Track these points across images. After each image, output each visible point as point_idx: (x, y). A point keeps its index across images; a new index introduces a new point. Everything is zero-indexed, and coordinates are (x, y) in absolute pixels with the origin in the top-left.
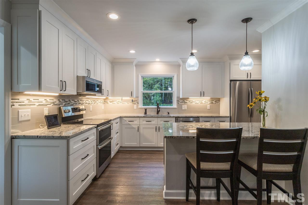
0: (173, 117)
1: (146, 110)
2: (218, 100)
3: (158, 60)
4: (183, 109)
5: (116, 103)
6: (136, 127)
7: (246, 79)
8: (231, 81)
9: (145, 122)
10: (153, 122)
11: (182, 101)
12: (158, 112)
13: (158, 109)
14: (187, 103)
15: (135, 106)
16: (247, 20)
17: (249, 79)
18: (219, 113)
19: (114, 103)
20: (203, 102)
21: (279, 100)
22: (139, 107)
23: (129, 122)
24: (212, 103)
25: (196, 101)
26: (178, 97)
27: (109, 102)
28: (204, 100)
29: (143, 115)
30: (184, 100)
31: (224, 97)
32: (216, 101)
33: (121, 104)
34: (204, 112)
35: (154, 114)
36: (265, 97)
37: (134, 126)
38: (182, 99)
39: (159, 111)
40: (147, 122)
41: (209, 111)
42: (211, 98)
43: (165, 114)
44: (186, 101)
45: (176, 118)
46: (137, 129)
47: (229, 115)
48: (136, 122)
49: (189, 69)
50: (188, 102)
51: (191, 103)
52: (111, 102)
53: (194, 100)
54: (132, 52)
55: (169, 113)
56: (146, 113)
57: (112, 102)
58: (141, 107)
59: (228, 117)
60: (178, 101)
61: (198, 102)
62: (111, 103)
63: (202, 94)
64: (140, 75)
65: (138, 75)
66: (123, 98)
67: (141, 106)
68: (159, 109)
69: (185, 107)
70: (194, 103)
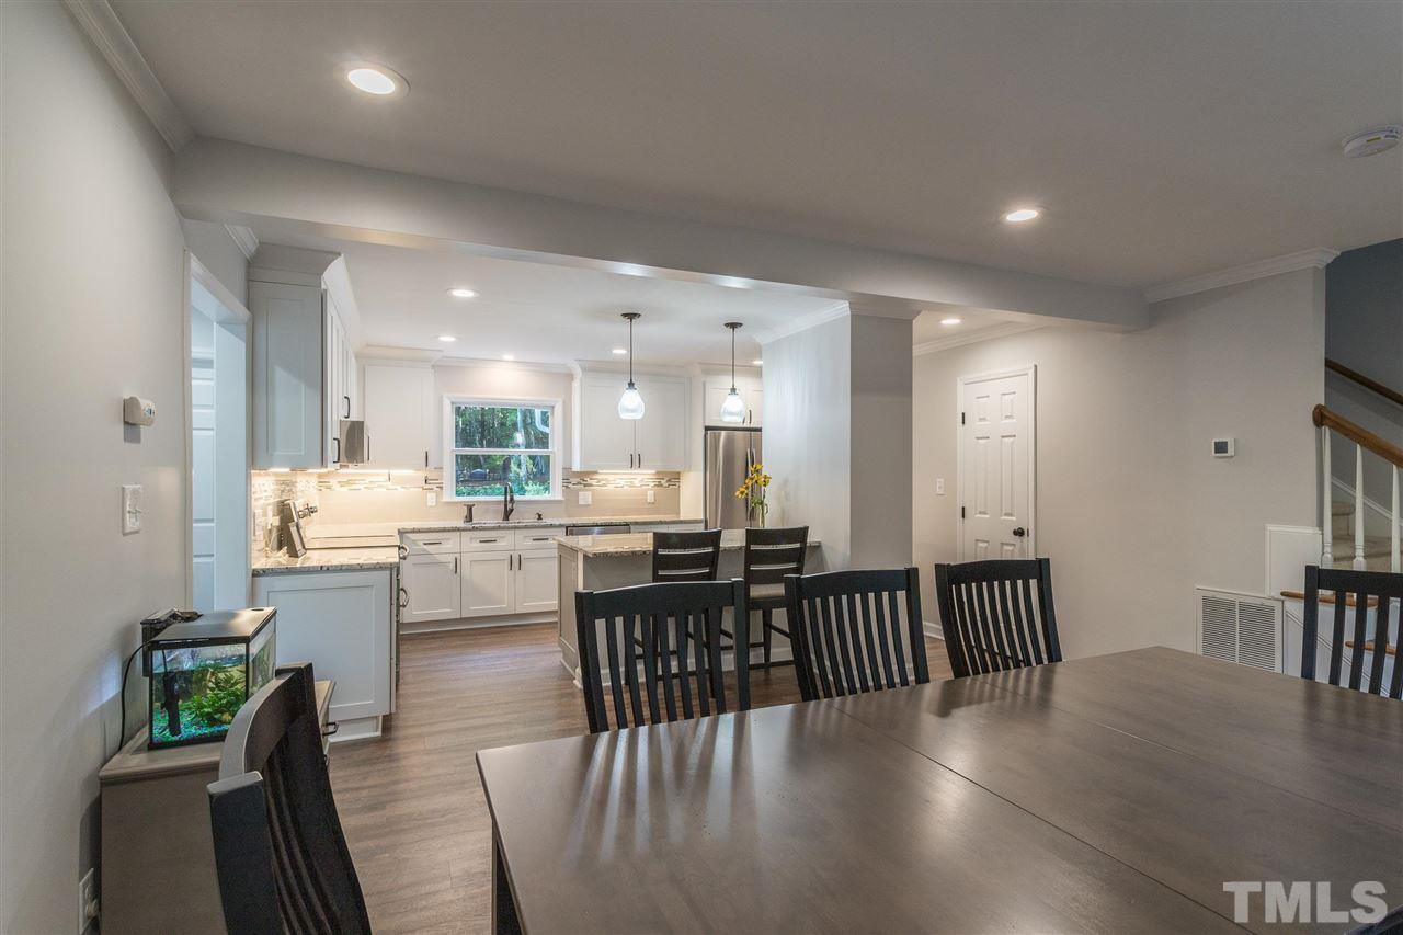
0: (561, 526)
1: (470, 509)
2: (673, 478)
3: (509, 357)
4: (581, 502)
5: (361, 487)
6: (451, 559)
7: (741, 426)
8: (707, 429)
9: (477, 544)
10: (501, 544)
11: (578, 480)
12: (507, 514)
13: (506, 506)
14: (591, 485)
15: (431, 498)
16: (733, 326)
17: (746, 425)
18: (678, 514)
19: (354, 487)
20: (637, 483)
21: (786, 483)
22: (444, 500)
23: (425, 547)
24: (660, 485)
25: (618, 481)
26: (567, 470)
27: (336, 487)
28: (640, 478)
29: (460, 524)
30: (581, 479)
31: (690, 470)
32: (669, 481)
33: (379, 490)
34: (639, 511)
35: (495, 519)
36: (765, 477)
37: (442, 558)
38: (578, 474)
39: (512, 510)
40: (483, 544)
41: (654, 506)
42: (658, 473)
43: (531, 520)
44: (589, 482)
45: (567, 528)
46: (452, 566)
47: (702, 517)
48: (451, 545)
49: (624, 416)
50: (593, 482)
51: (604, 485)
52: (342, 484)
53: (611, 478)
54: (447, 339)
55: (540, 517)
56: (469, 518)
57: (348, 483)
58: (449, 500)
59: (700, 522)
60: (566, 480)
61: (622, 482)
62: (345, 489)
63: (636, 461)
64: (448, 397)
65: (442, 397)
66: (395, 472)
67: (449, 495)
68: (509, 506)
69: (585, 497)
70: (610, 487)
